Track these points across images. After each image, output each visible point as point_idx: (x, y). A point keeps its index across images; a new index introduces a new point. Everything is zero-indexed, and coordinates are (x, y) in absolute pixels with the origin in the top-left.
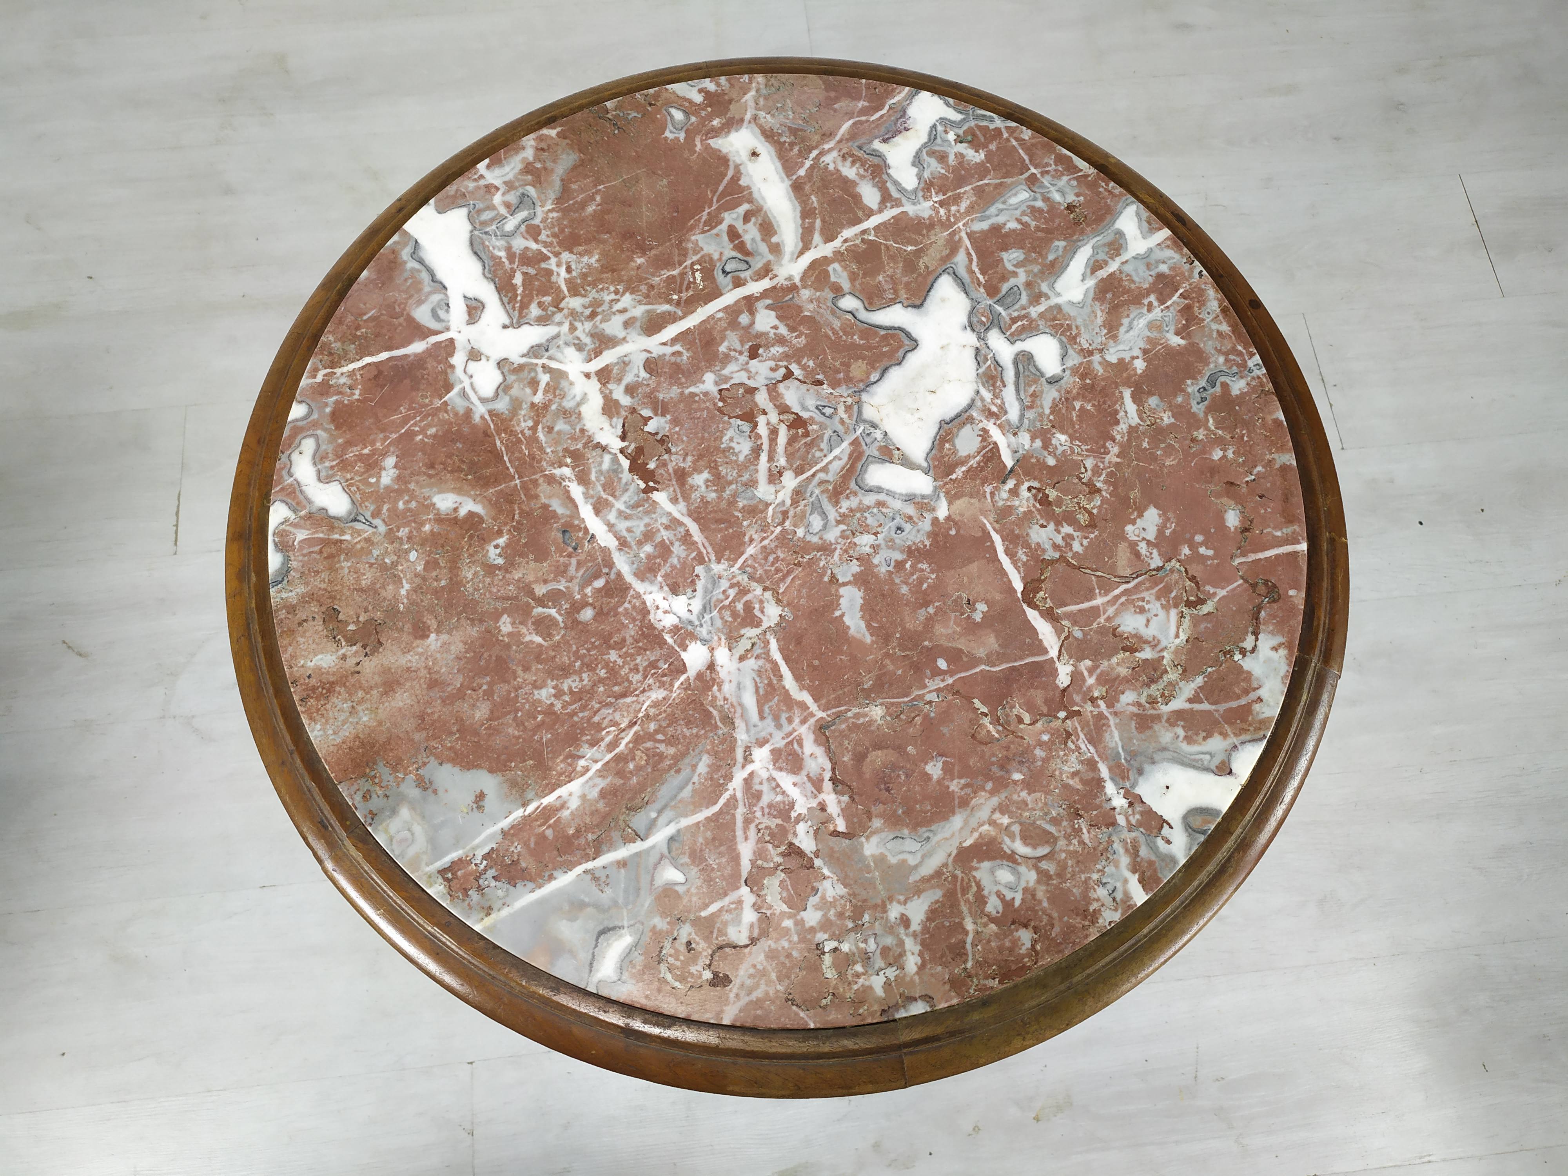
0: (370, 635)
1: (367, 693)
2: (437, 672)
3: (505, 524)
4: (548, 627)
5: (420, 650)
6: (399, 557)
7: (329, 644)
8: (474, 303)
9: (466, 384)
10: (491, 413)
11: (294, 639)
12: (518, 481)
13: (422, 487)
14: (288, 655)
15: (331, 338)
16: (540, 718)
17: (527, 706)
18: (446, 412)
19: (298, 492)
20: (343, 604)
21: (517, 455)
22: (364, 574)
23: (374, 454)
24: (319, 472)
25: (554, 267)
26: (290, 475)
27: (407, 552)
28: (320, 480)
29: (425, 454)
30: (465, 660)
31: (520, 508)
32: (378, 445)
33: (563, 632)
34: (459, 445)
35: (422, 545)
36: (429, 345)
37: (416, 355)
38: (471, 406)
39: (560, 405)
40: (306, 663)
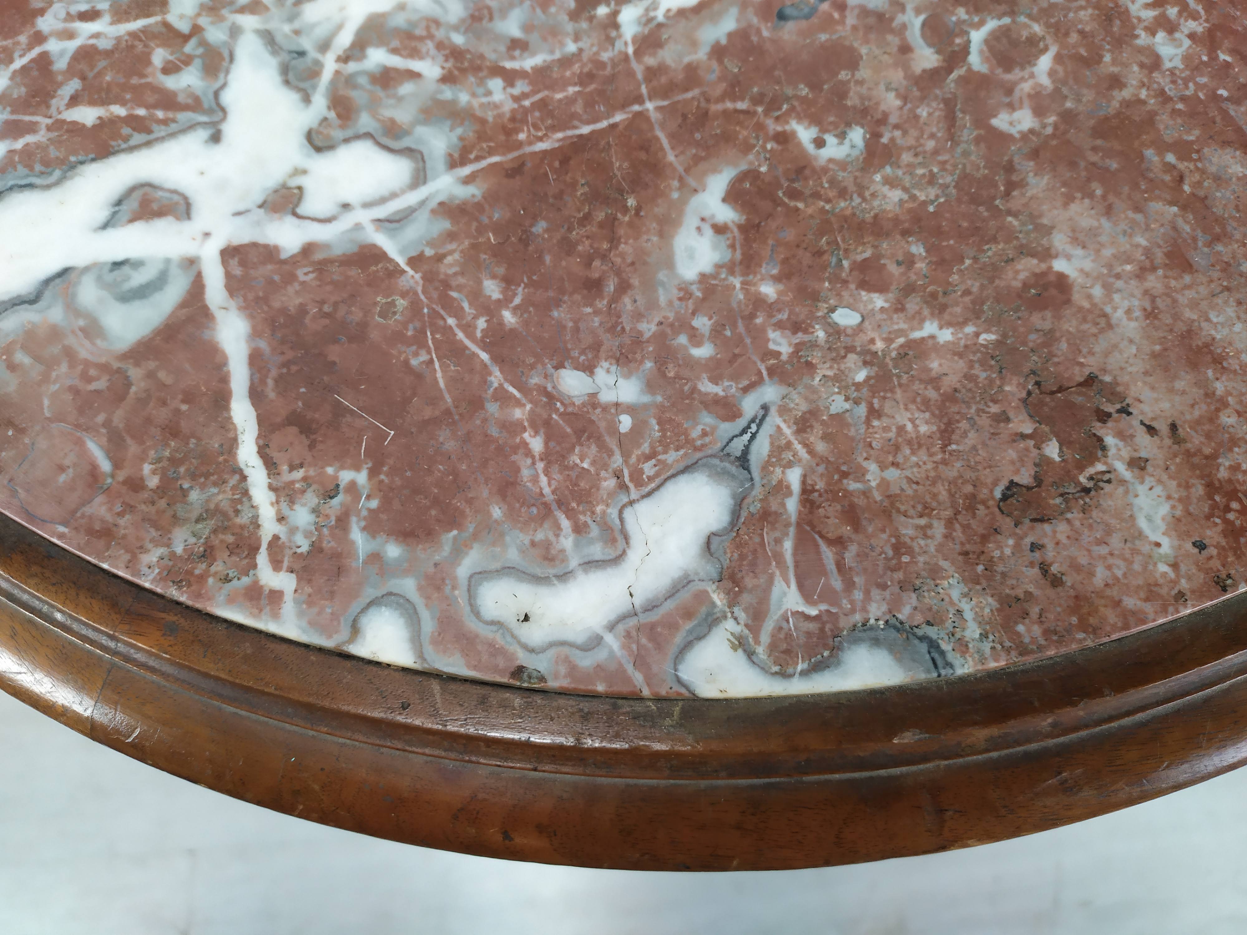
0: (1071, 405)
1: (1226, 405)
2: (1147, 252)
3: (760, 127)
4: (1014, 43)
5: (1097, 292)
6: (850, 349)
7: (1108, 503)
8: (132, 204)
9: (364, 217)
10: (453, 163)
11: (1100, 594)
12: (650, 106)
13: (653, 305)
14: (1149, 608)
15: (153, 556)
16: (1224, 57)
17: (1203, 80)
18: (439, 258)
19: (653, 617)
20: (987, 476)
21: (578, 108)
22: (901, 429)
23: (547, 423)
24: (590, 565)
25: (72, 45)
26: (596, 641)
27: (835, 331)
28: (618, 560)
29: (558, 303)
30: (1111, 198)
31: (721, 99)
32: (518, 414)
33: (1022, 19)
34: (540, 227)
35: (815, 297)
36: (232, 304)
37: (255, 334)
38: (433, 204)
39: (456, 28)
40: (1163, 558)
